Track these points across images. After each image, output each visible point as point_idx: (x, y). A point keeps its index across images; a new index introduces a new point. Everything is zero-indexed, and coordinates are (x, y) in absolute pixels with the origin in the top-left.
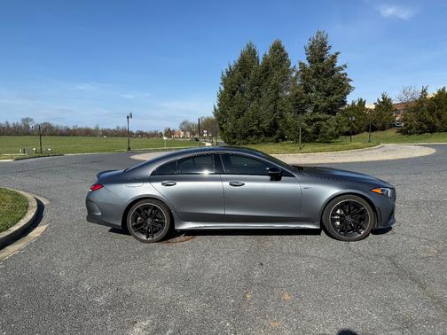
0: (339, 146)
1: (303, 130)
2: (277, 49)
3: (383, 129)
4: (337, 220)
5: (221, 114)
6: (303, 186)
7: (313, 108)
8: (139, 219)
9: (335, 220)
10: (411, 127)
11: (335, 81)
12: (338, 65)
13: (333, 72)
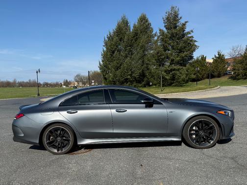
0: (189, 88)
1: (163, 78)
2: (143, 20)
3: (219, 76)
4: (194, 134)
5: (104, 68)
6: (169, 110)
7: (169, 61)
8: (51, 138)
9: (192, 134)
10: (238, 75)
11: (185, 42)
12: (187, 30)
13: (184, 35)
